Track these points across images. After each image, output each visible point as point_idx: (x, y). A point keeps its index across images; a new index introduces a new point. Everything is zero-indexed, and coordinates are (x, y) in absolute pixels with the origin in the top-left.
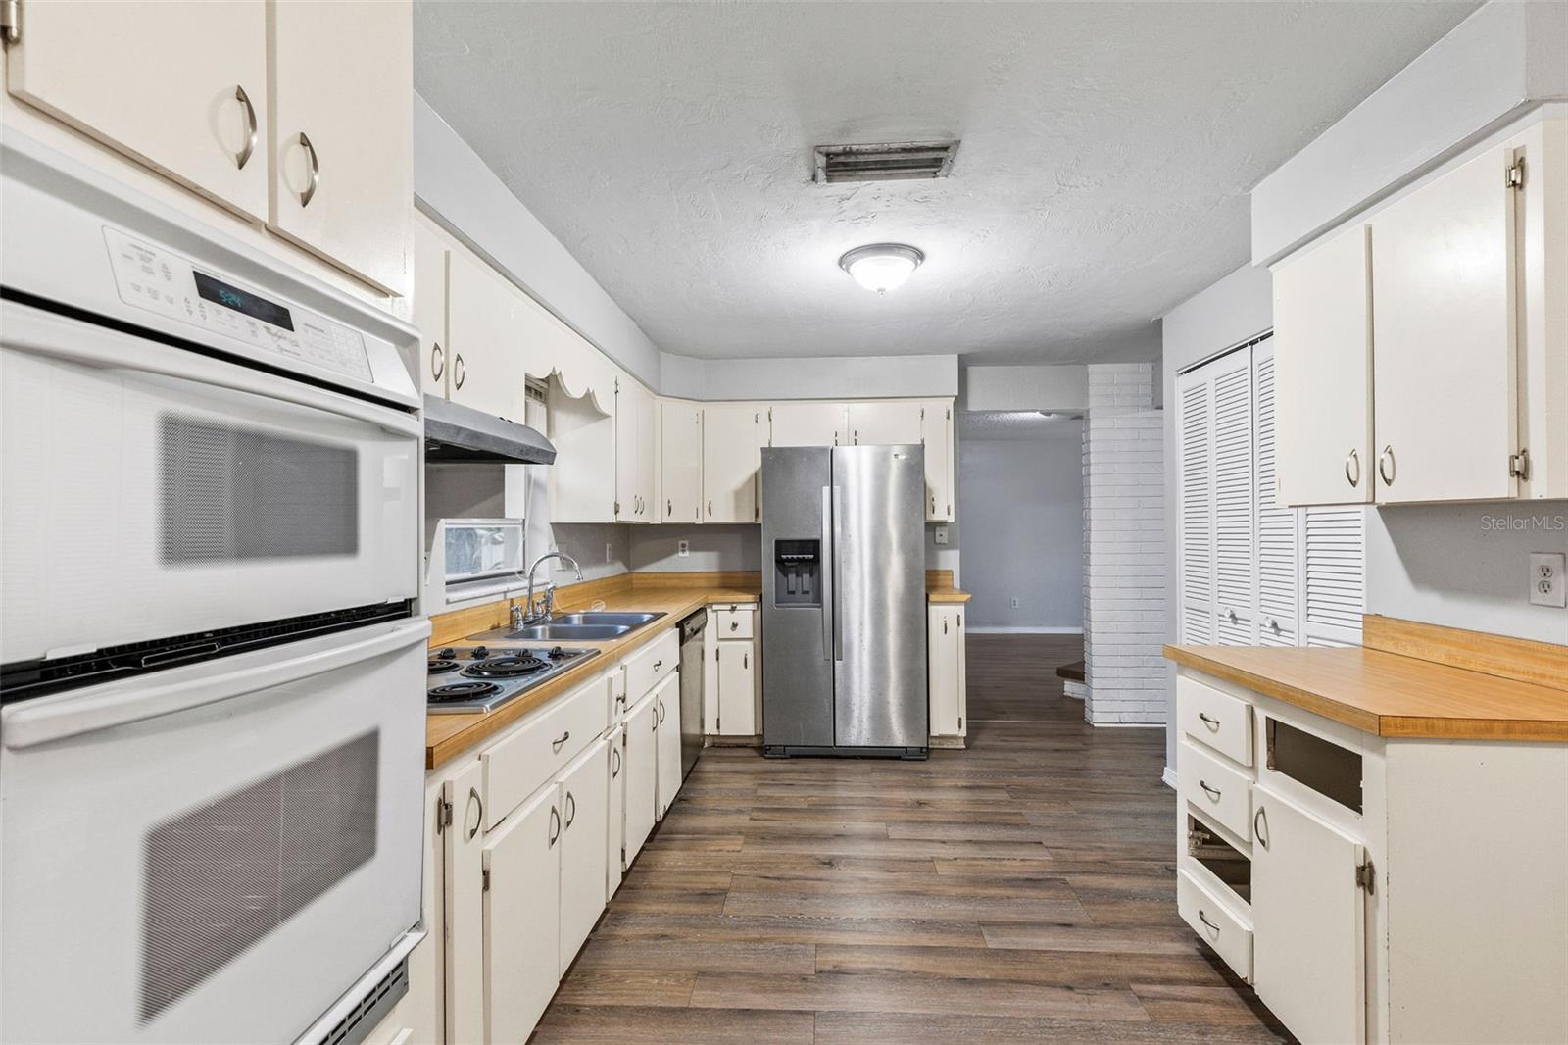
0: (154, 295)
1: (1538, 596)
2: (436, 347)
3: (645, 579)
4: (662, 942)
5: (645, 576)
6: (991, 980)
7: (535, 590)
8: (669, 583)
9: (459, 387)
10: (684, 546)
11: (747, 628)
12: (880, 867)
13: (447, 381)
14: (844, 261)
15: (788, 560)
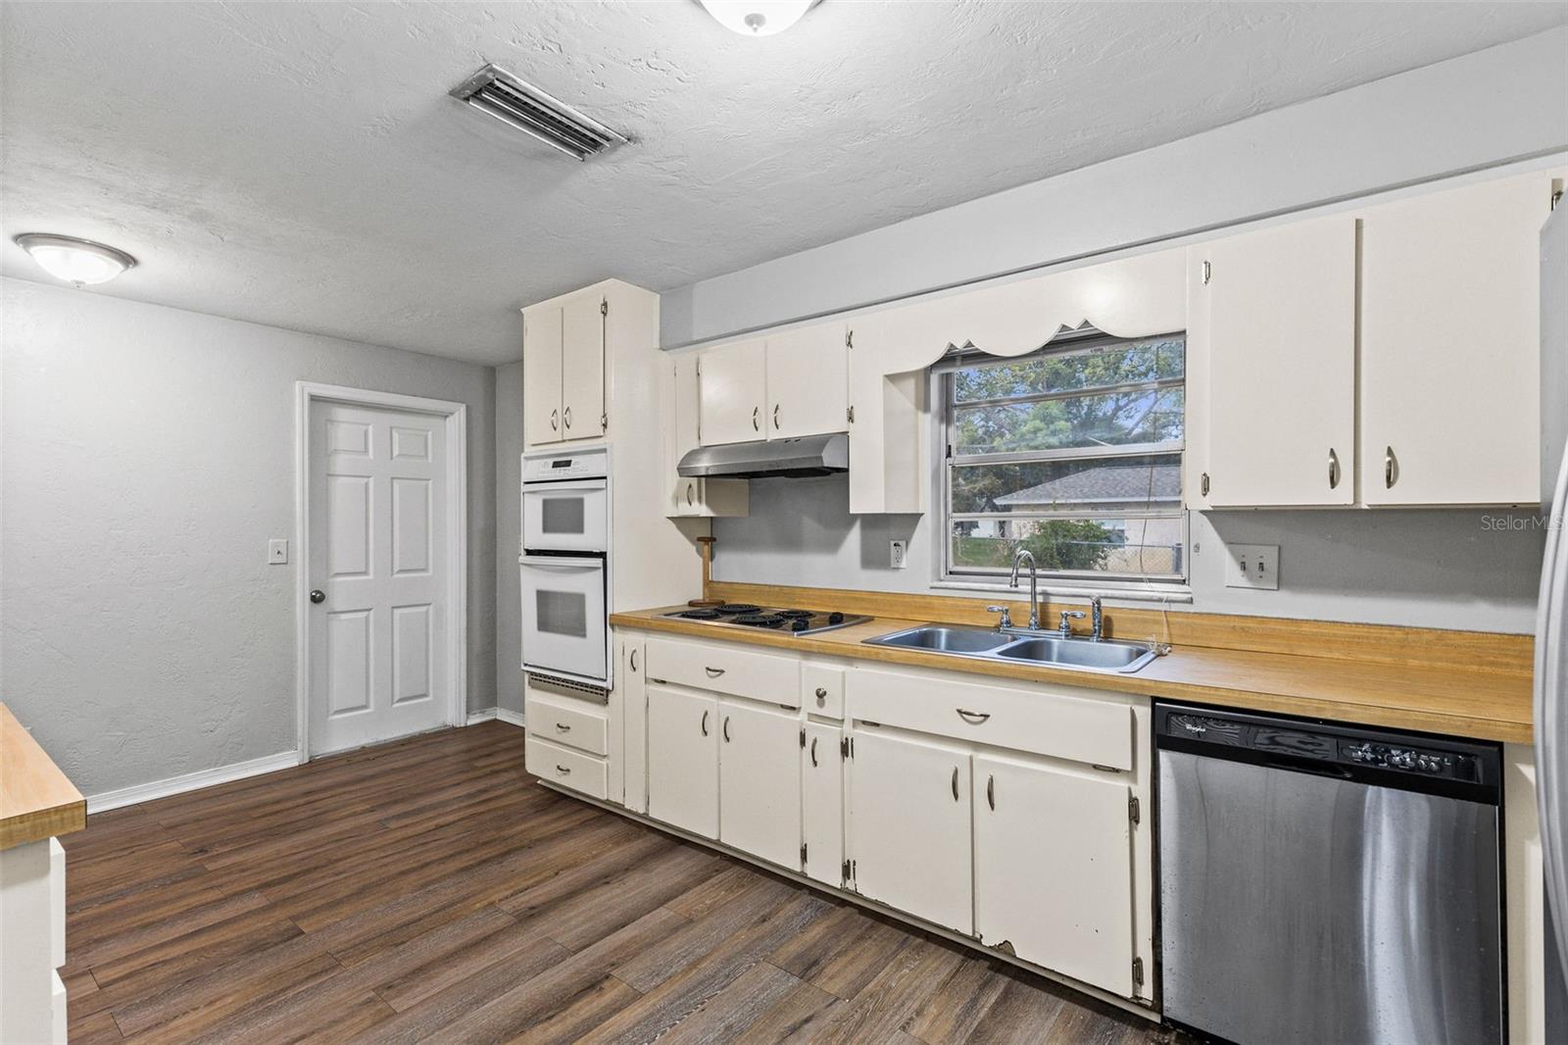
13: (767, 427)
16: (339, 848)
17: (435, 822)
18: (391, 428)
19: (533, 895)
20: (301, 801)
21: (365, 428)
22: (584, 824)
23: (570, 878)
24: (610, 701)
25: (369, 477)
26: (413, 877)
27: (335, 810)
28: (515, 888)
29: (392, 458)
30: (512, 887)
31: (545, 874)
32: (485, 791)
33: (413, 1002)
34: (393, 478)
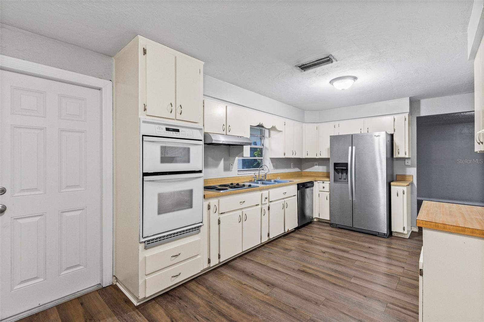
0: (160, 132)
2: (224, 125)
3: (305, 173)
4: (270, 254)
5: (306, 172)
6: (343, 287)
7: (260, 174)
8: (312, 175)
9: (229, 131)
10: (316, 164)
11: (327, 188)
12: (338, 257)
13: (226, 131)
14: (331, 82)
15: (337, 169)
33: (321, 297)
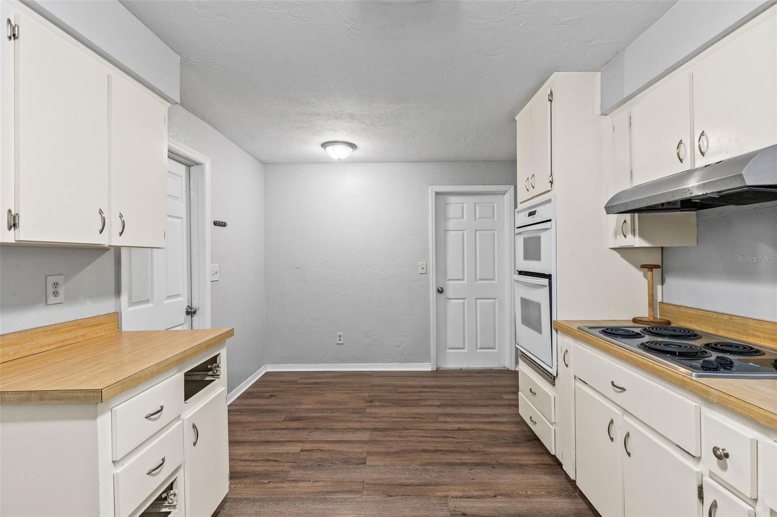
1: (52, 299)
16: (412, 422)
17: (458, 426)
18: (475, 204)
19: (471, 504)
20: (418, 390)
21: (462, 205)
22: (537, 466)
23: (501, 505)
24: (556, 383)
25: (464, 230)
26: (426, 456)
27: (427, 400)
28: (465, 493)
29: (475, 219)
30: (464, 491)
31: (488, 493)
32: (495, 415)
34: (476, 230)
